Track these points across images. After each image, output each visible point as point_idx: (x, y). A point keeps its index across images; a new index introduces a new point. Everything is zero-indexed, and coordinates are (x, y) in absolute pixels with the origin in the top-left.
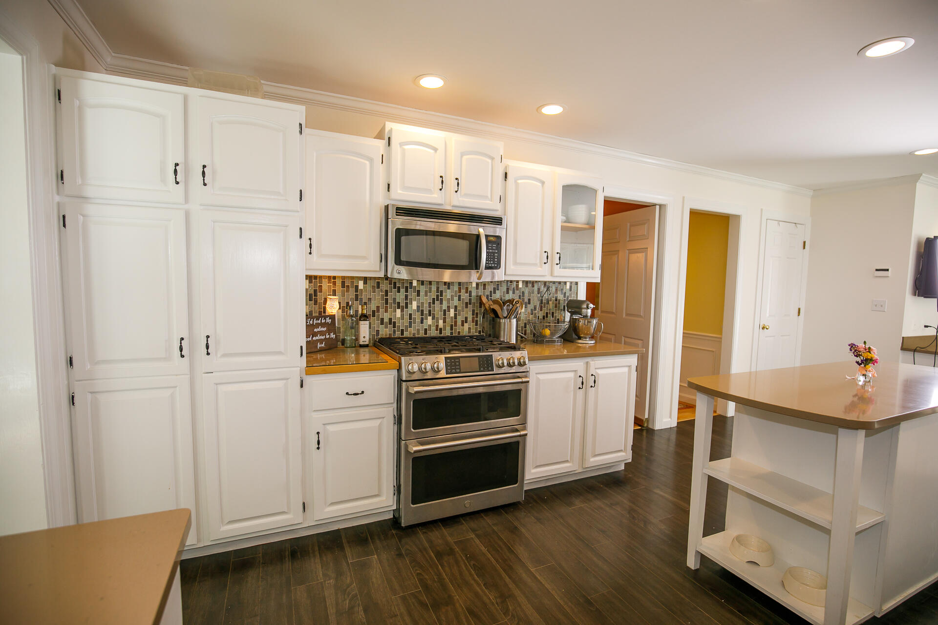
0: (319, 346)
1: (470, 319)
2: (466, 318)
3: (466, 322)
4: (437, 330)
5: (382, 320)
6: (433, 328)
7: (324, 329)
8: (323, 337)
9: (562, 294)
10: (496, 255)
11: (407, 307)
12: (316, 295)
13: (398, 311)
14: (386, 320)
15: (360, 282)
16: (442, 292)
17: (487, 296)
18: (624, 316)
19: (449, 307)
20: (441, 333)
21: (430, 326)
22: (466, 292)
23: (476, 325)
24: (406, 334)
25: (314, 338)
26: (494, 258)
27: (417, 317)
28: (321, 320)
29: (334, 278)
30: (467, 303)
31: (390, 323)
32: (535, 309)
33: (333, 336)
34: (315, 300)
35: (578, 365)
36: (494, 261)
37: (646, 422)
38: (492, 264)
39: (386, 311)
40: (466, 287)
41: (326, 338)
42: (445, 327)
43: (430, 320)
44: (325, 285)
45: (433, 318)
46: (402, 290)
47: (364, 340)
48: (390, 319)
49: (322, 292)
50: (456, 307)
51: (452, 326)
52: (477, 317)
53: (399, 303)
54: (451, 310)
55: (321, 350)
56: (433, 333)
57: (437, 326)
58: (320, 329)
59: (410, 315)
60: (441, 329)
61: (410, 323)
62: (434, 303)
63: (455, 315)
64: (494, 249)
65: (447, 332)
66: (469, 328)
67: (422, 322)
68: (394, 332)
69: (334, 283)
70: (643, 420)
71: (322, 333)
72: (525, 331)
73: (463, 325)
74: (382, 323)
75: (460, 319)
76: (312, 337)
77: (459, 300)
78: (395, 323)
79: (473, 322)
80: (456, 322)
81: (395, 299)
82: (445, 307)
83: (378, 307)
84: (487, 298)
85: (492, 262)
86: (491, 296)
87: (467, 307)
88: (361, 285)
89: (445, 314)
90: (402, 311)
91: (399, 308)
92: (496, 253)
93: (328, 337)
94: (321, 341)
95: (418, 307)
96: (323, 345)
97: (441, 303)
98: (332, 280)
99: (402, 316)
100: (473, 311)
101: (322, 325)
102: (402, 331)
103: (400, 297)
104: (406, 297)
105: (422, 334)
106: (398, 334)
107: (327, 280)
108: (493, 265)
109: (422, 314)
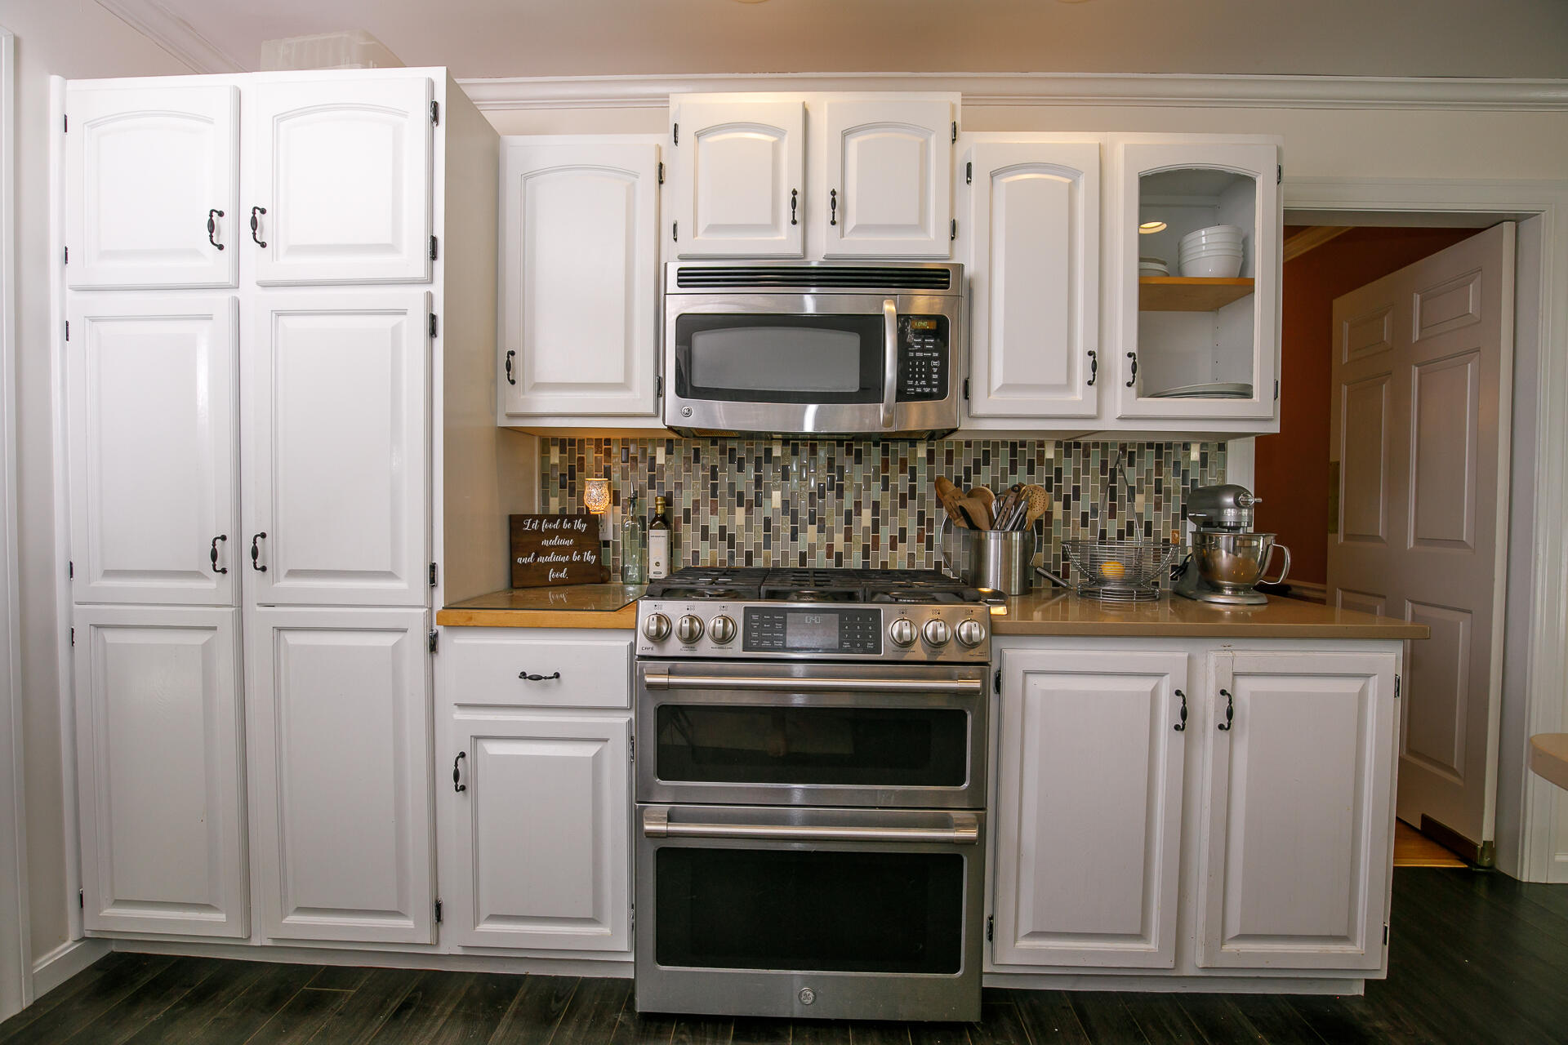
0: (552, 575)
1: (912, 532)
2: (903, 531)
3: (903, 540)
4: (829, 556)
5: (705, 529)
6: (822, 552)
7: (570, 542)
8: (564, 559)
9: (1176, 473)
10: (935, 363)
11: (759, 505)
12: (572, 477)
13: (740, 512)
14: (714, 530)
15: (658, 449)
16: (841, 469)
17: (958, 479)
18: (1411, 544)
19: (858, 505)
20: (839, 562)
21: (812, 547)
22: (903, 471)
23: (930, 547)
24: (758, 563)
25: (541, 559)
26: (929, 372)
27: (784, 525)
28: (561, 523)
29: (608, 441)
30: (903, 496)
31: (722, 538)
32: (1094, 512)
33: (589, 557)
34: (572, 485)
35: (1169, 657)
36: (929, 379)
37: (1486, 853)
38: (922, 387)
39: (714, 511)
40: (901, 459)
41: (571, 562)
42: (849, 550)
43: (811, 534)
44: (591, 456)
45: (821, 530)
46: (750, 468)
47: (658, 569)
48: (722, 529)
49: (583, 471)
50: (876, 505)
51: (866, 549)
52: (930, 529)
53: (741, 495)
54: (863, 511)
55: (558, 584)
56: (820, 561)
57: (830, 547)
58: (557, 541)
59: (767, 522)
60: (839, 556)
61: (767, 538)
62: (822, 496)
63: (875, 523)
64: (928, 351)
65: (855, 562)
66: (911, 556)
67: (794, 538)
68: (731, 556)
69: (608, 453)
70: (1474, 846)
71: (560, 550)
72: (1066, 567)
73: (893, 547)
74: (705, 537)
75: (885, 533)
76: (536, 557)
77: (885, 488)
78: (732, 537)
79: (920, 540)
80: (876, 540)
81: (732, 486)
82: (848, 503)
83: (696, 503)
84: (958, 483)
85: (923, 383)
86: (968, 479)
87: (903, 505)
88: (661, 457)
89: (849, 521)
90: (749, 511)
91: (740, 505)
92: (935, 359)
93: (576, 558)
94: (558, 567)
95: (785, 503)
96: (563, 575)
97: (840, 495)
98: (604, 447)
99: (748, 521)
100: (921, 515)
101: (564, 534)
102: (749, 556)
103: (745, 480)
104: (758, 480)
105: (794, 562)
106: (740, 562)
107: (593, 446)
108: (927, 390)
109: (794, 520)
